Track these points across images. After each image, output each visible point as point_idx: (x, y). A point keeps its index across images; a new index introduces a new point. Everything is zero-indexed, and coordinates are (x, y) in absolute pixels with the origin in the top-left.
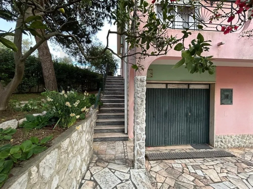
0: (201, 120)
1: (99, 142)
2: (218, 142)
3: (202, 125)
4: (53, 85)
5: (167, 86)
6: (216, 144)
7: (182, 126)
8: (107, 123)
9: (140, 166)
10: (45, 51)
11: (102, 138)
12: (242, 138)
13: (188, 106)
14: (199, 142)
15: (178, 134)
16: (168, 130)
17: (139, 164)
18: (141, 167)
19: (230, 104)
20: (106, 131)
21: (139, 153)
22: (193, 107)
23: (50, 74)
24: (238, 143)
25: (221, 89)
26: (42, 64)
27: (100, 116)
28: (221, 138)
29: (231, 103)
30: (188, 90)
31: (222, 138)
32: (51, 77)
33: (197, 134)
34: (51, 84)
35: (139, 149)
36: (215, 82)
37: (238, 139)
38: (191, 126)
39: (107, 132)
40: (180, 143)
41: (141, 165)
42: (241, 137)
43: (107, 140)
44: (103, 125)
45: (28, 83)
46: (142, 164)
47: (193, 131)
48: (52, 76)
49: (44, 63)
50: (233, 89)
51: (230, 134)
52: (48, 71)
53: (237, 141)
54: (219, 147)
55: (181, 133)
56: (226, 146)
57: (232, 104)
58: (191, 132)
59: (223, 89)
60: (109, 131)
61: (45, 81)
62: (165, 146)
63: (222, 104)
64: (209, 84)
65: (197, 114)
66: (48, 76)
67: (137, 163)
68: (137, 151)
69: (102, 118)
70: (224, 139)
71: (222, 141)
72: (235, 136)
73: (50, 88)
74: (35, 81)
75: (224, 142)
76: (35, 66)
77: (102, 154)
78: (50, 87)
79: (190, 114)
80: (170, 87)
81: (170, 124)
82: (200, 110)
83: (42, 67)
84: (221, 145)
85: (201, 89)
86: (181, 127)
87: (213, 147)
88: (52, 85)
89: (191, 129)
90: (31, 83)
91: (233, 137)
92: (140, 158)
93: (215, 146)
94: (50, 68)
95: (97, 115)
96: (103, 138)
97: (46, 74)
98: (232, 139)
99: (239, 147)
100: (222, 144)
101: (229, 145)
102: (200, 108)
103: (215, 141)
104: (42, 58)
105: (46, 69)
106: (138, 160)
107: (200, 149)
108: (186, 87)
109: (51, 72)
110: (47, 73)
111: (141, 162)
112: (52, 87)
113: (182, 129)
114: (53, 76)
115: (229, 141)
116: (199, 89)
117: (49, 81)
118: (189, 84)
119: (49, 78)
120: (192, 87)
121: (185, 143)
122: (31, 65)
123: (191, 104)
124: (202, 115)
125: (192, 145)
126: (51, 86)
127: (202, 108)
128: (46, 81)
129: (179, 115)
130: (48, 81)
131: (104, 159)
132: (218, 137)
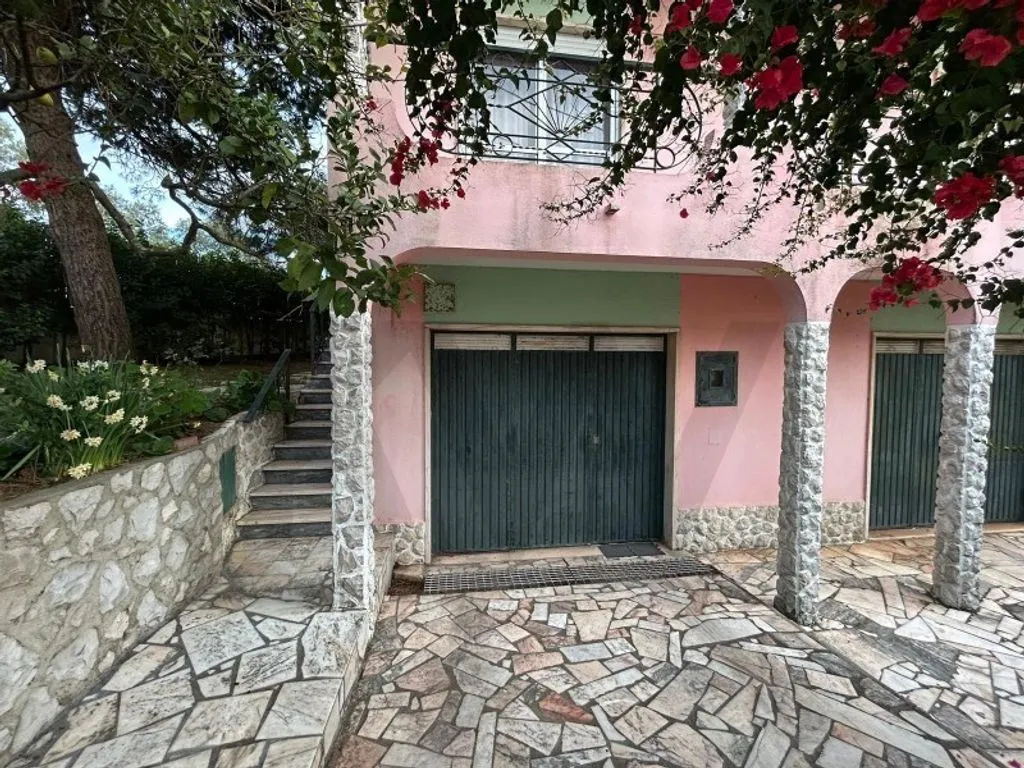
0: (636, 460)
1: (262, 541)
2: (685, 532)
3: (639, 476)
4: (112, 335)
5: (514, 343)
6: (677, 539)
7: (569, 481)
8: (305, 474)
9: (349, 602)
10: (74, 204)
11: (272, 526)
12: (766, 519)
13: (591, 411)
14: (630, 535)
15: (557, 510)
16: (518, 497)
17: (348, 597)
18: (354, 605)
19: (730, 405)
20: (295, 502)
21: (347, 559)
22: (609, 415)
23: (98, 292)
24: (755, 534)
25: (697, 353)
26: (64, 255)
27: (286, 452)
28: (697, 520)
29: (732, 400)
30: (591, 355)
31: (700, 518)
32: (102, 307)
33: (623, 508)
34: (105, 333)
35: (344, 546)
36: (678, 330)
37: (754, 522)
38: (601, 480)
39: (300, 507)
40: (564, 540)
41: (354, 600)
42: (763, 514)
43: (292, 533)
44: (291, 483)
45: (8, 330)
46: (355, 595)
47: (608, 499)
48: (106, 303)
49: (72, 252)
50: (737, 353)
51: (726, 507)
52: (89, 282)
53: (751, 527)
54: (688, 548)
55: (564, 504)
56: (711, 545)
57: (735, 404)
58: (601, 503)
59: (702, 353)
60: (305, 502)
61: (79, 321)
62: (508, 551)
63: (700, 402)
64: (665, 336)
65: (621, 440)
66: (89, 303)
67: (342, 594)
68: (340, 554)
69: (290, 459)
70: (707, 521)
71: (699, 531)
72: (744, 510)
73: (100, 350)
74: (41, 320)
75: (705, 531)
76: (37, 263)
77: (250, 575)
78: (100, 344)
79: (596, 440)
80: (524, 345)
81: (525, 474)
82: (633, 426)
83: (62, 268)
84: (695, 541)
85: (638, 353)
86: (565, 483)
87: (670, 548)
88: (107, 337)
89: (601, 491)
90: (22, 328)
91: (736, 514)
92: (351, 576)
93: (674, 547)
94: (96, 272)
95: (273, 448)
96: (279, 526)
97: (80, 296)
98: (733, 523)
99: (756, 547)
100: (700, 538)
101: (723, 541)
102: (633, 418)
103: (675, 530)
104: (62, 231)
105: (79, 274)
106: (343, 584)
107: (618, 556)
108: (582, 345)
109: (99, 288)
110: (84, 289)
111: (353, 590)
112: (107, 343)
113: (569, 493)
114: (109, 301)
115: (723, 529)
116: (630, 353)
117: (95, 322)
118: (592, 336)
119: (95, 309)
120: (602, 345)
121: (580, 538)
122: (20, 258)
123: (602, 408)
124: (641, 443)
125: (603, 546)
126: (103, 341)
127: (640, 420)
128: (84, 320)
129: (558, 443)
130: (91, 319)
131: (248, 588)
132: (688, 517)
